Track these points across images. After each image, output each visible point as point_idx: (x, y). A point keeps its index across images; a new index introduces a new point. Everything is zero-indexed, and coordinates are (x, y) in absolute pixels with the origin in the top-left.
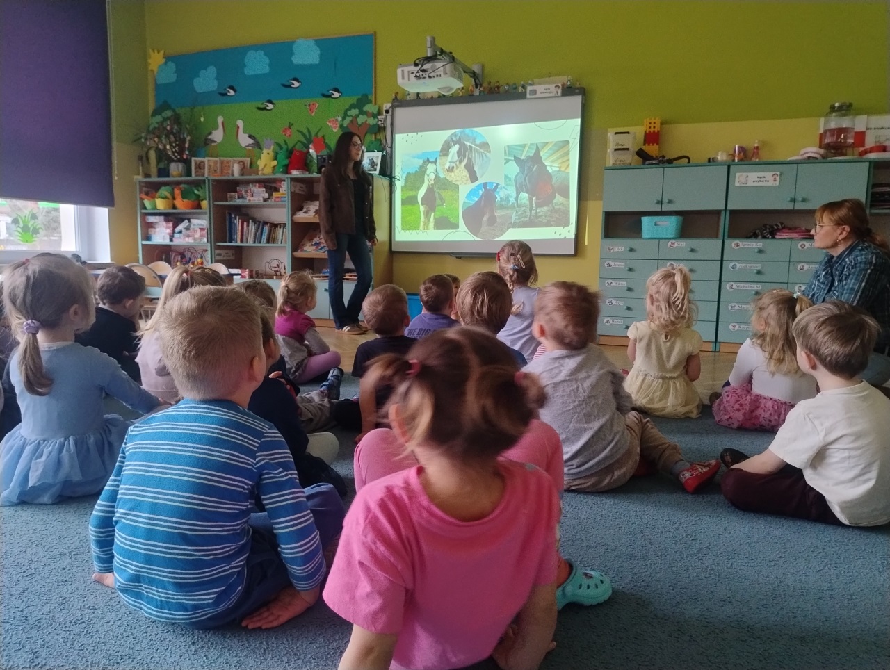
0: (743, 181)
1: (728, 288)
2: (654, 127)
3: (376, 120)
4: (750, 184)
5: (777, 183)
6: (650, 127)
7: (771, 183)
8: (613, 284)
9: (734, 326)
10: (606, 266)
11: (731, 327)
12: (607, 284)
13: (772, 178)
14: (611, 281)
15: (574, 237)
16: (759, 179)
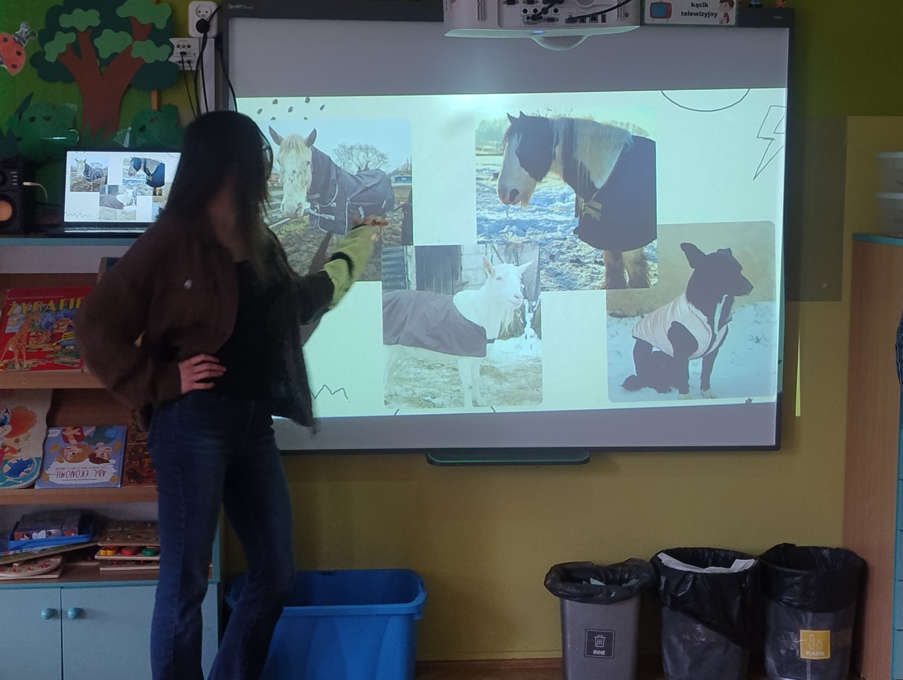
3: (166, 48)
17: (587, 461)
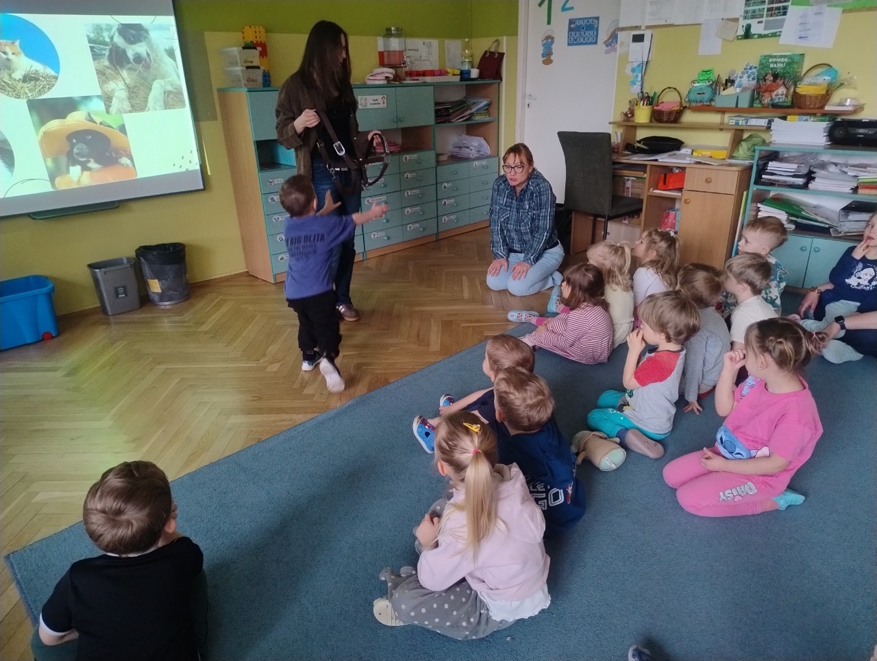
0: (364, 104)
1: (366, 203)
2: (260, 37)
4: (369, 106)
5: (385, 105)
6: (256, 37)
7: (381, 106)
8: (280, 219)
9: (374, 235)
10: (270, 201)
11: (372, 236)
12: (274, 221)
13: (382, 101)
14: (278, 216)
15: (198, 167)
16: (374, 102)
17: (118, 207)
